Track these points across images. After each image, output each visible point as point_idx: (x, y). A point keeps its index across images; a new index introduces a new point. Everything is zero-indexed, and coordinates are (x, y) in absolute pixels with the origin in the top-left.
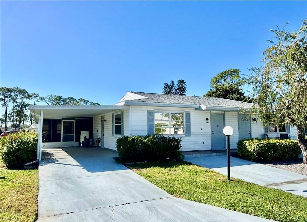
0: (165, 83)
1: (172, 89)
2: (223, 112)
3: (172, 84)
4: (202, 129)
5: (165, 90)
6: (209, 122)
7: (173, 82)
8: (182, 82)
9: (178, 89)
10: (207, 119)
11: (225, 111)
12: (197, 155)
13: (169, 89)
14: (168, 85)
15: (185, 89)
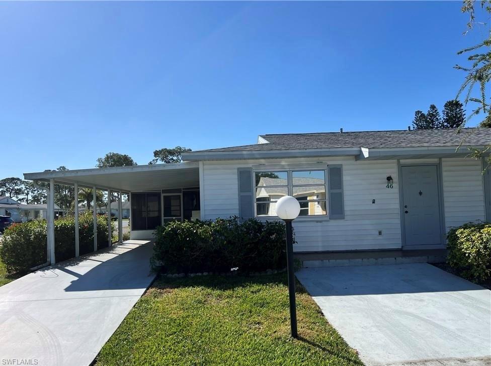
0: (416, 112)
1: (432, 121)
2: (436, 160)
3: (431, 112)
4: (374, 202)
5: (416, 124)
6: (396, 185)
7: (433, 107)
8: (454, 105)
9: (447, 121)
10: (389, 179)
11: (441, 156)
12: (339, 261)
13: (426, 121)
14: (423, 115)
15: (463, 119)
